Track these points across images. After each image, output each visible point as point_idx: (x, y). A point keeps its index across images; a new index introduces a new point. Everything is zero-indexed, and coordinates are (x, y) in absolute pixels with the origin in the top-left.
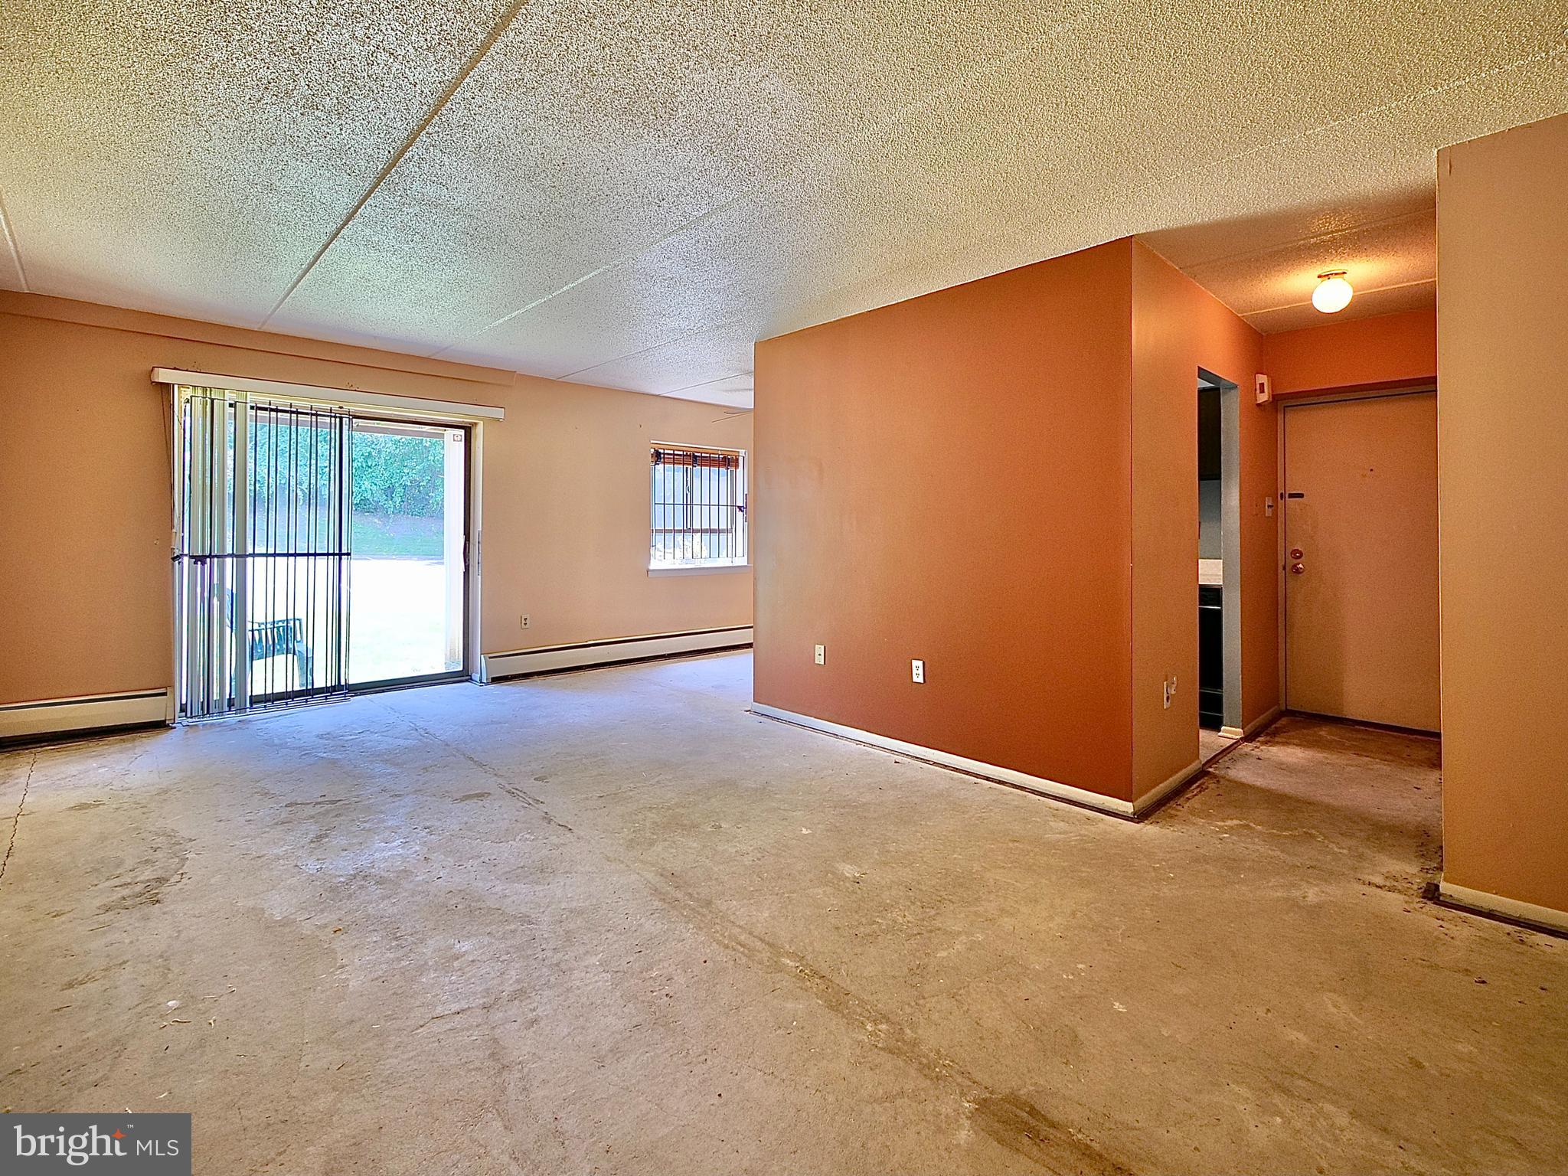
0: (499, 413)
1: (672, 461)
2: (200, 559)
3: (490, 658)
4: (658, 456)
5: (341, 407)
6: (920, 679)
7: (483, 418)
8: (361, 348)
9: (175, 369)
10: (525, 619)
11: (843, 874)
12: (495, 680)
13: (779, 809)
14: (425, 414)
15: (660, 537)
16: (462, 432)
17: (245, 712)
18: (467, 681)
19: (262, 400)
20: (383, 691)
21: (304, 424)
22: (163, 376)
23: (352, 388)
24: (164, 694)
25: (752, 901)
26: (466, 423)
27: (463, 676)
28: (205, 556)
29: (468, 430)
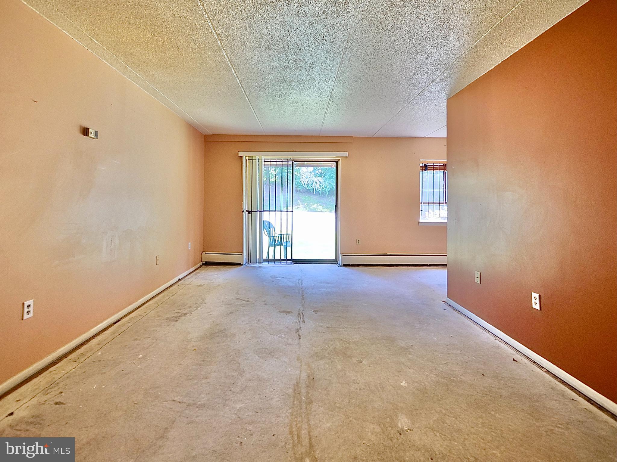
0: (346, 154)
1: (432, 169)
2: (249, 212)
3: (343, 255)
4: (426, 167)
6: (537, 307)
7: (342, 157)
8: (296, 136)
9: (245, 151)
10: (359, 241)
11: (397, 422)
12: (345, 265)
13: (403, 364)
14: (321, 157)
15: (426, 206)
16: (335, 163)
17: (261, 264)
18: (336, 264)
19: (267, 158)
20: (305, 263)
22: (241, 154)
23: (294, 151)
24: (241, 255)
25: (330, 413)
26: (335, 159)
27: (335, 262)
28: (252, 211)
29: (337, 162)
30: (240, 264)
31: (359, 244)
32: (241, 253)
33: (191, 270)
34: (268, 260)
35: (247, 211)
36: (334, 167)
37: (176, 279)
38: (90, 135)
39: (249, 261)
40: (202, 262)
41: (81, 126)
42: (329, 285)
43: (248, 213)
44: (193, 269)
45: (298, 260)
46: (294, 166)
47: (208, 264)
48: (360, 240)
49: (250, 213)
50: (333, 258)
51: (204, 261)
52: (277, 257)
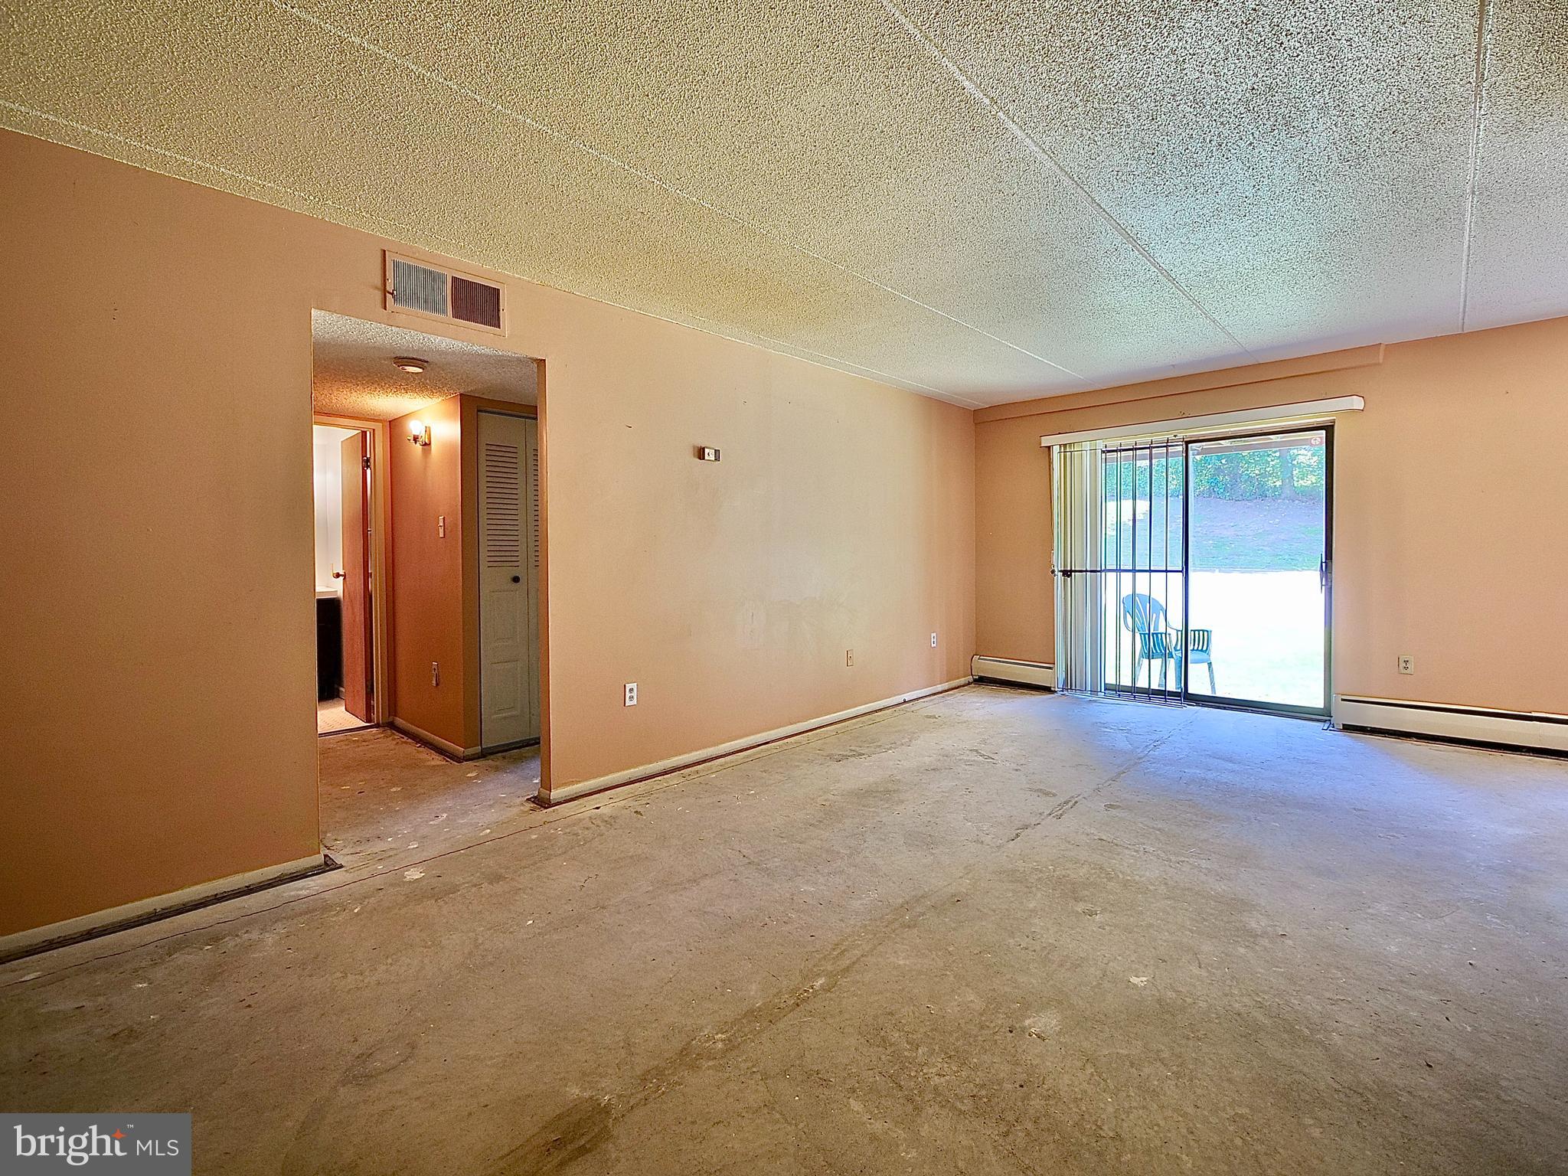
0: (1357, 403)
2: (1067, 573)
3: (1343, 700)
5: (1175, 436)
8: (1171, 378)
9: (1060, 434)
12: (1347, 728)
17: (1098, 695)
18: (1321, 722)
19: (1113, 444)
20: (1225, 708)
21: (1159, 456)
22: (1046, 441)
23: (1184, 416)
24: (1050, 668)
26: (1325, 422)
27: (1322, 716)
28: (1071, 571)
29: (1329, 429)
30: (1047, 690)
31: (1408, 671)
32: (1050, 665)
33: (940, 688)
34: (1117, 690)
35: (1061, 571)
36: (1321, 443)
37: (900, 699)
38: (706, 457)
39: (1068, 686)
40: (972, 675)
41: (694, 447)
42: (1236, 767)
43: (1063, 575)
44: (946, 686)
45: (1202, 698)
46: (1190, 453)
47: (982, 681)
48: (1411, 659)
49: (1068, 576)
50: (1319, 703)
51: (977, 673)
52: (1142, 683)
